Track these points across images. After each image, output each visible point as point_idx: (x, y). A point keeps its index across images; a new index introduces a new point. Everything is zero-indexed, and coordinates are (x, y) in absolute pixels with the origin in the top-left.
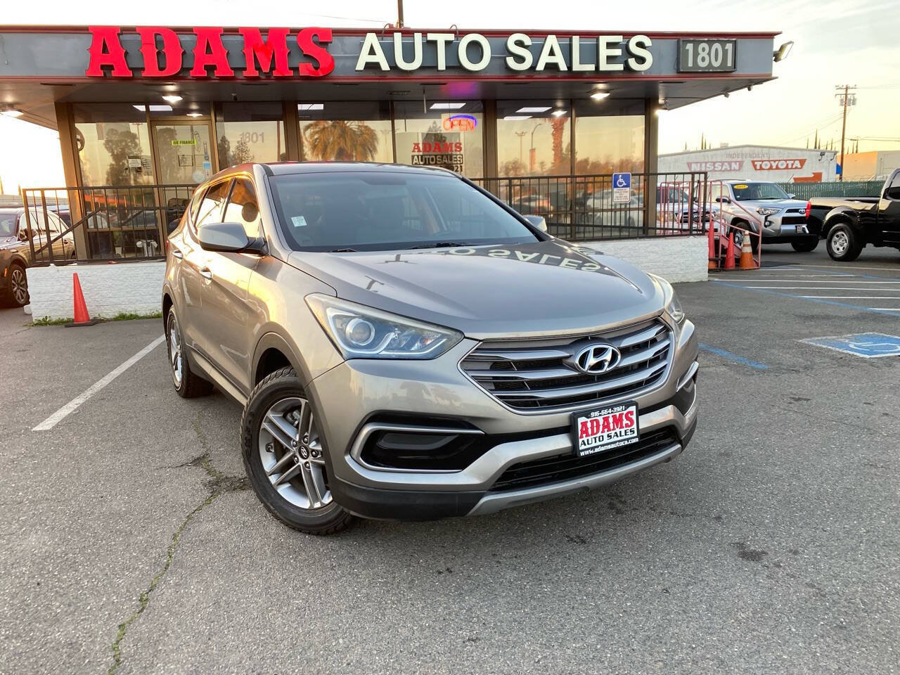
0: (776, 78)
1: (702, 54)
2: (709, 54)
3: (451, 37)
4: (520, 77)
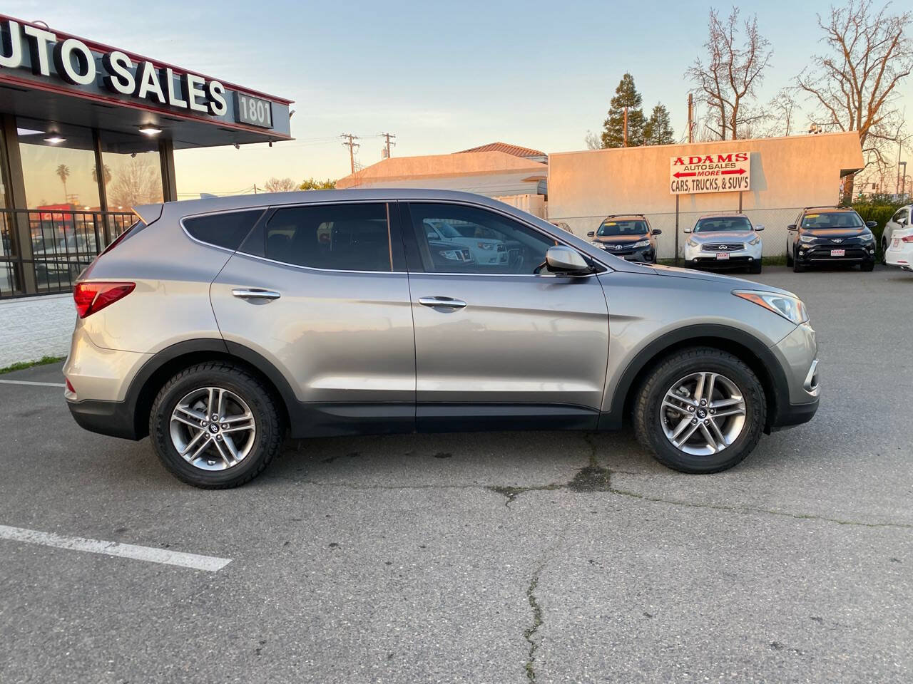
0: (294, 139)
1: (252, 109)
2: (256, 110)
3: (53, 38)
4: (122, 101)
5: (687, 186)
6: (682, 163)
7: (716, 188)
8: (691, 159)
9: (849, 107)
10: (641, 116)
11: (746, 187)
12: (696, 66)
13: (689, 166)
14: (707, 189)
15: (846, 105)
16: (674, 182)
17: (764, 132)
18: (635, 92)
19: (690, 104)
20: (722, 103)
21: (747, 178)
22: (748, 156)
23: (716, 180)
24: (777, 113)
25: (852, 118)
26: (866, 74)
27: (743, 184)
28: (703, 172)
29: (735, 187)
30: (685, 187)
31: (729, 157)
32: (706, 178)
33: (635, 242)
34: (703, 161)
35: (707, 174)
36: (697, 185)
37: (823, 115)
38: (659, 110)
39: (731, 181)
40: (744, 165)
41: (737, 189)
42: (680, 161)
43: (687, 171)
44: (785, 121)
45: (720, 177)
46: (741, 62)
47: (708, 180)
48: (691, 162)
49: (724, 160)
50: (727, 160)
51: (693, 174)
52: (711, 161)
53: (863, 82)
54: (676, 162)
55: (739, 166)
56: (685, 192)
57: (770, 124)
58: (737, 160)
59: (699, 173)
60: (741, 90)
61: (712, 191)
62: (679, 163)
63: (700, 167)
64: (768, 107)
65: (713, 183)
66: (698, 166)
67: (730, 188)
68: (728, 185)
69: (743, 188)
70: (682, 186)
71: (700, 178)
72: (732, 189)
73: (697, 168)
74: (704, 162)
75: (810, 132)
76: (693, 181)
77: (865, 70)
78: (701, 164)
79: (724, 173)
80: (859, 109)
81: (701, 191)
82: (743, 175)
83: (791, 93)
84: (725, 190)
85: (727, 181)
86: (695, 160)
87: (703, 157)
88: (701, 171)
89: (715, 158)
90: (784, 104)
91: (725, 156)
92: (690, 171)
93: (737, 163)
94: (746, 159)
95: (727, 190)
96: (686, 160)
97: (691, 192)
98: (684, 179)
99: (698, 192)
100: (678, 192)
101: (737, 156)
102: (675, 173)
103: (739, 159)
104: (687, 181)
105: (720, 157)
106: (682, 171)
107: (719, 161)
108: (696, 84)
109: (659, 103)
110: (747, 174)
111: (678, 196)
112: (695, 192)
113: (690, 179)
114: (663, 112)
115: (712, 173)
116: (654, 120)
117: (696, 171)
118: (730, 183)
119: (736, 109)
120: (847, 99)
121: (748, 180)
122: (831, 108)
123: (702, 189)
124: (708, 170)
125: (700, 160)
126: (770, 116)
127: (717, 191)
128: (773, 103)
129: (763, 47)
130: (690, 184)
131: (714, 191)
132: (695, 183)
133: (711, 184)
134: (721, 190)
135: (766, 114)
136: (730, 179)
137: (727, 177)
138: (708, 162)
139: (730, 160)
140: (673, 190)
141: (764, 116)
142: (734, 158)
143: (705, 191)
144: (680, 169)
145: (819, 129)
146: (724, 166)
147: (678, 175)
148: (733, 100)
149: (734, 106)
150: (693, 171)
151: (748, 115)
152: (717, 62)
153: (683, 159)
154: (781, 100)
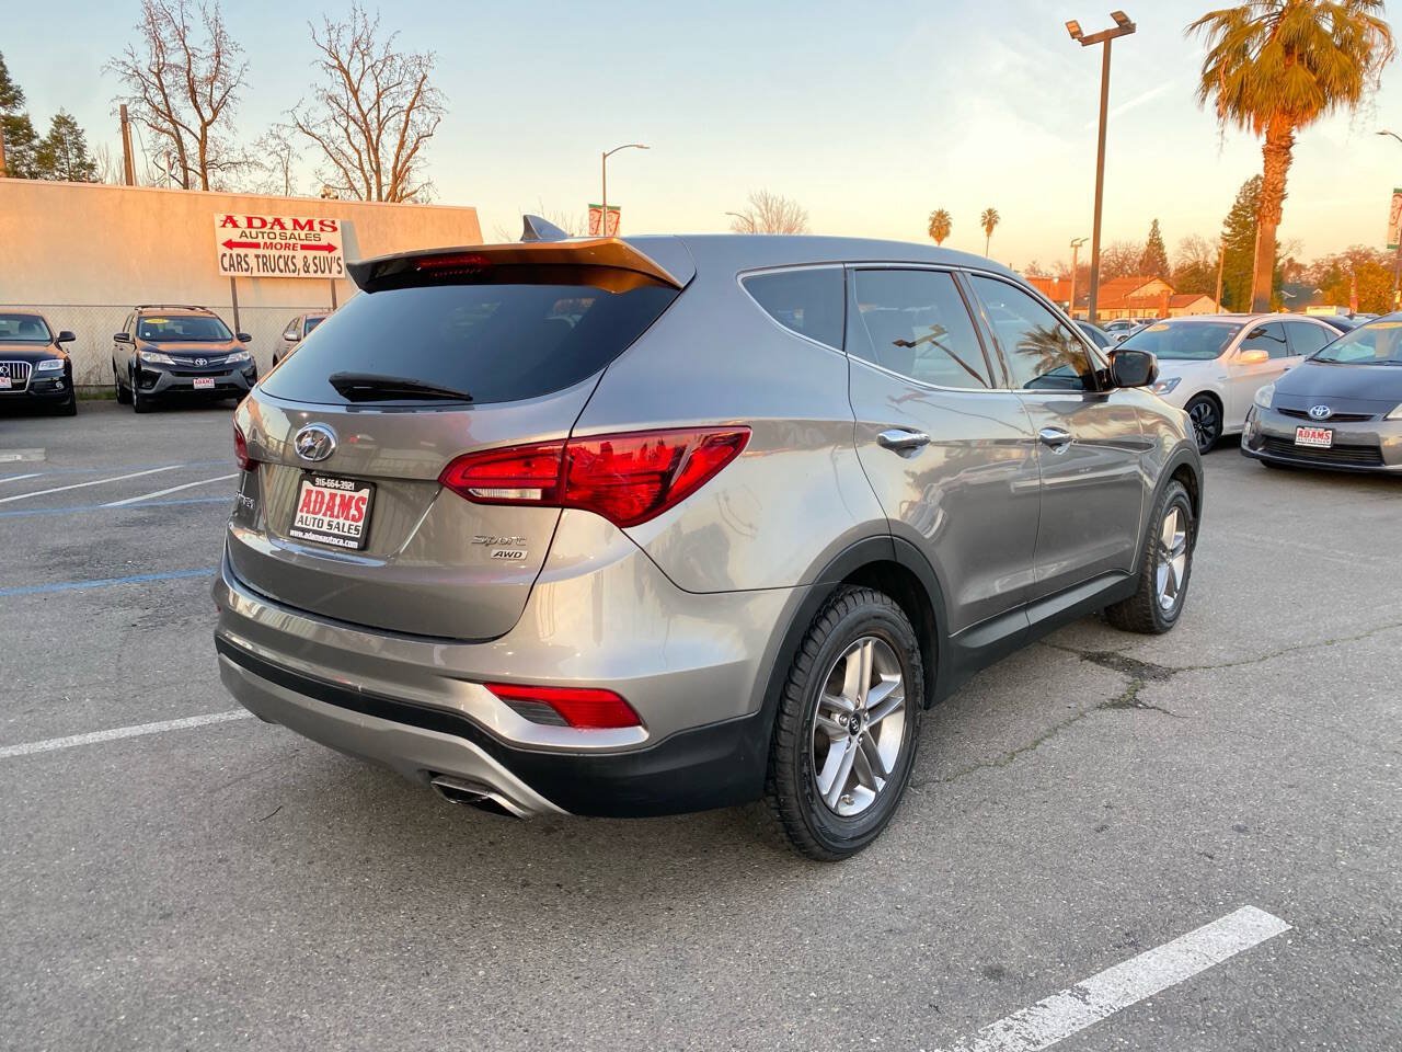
5: (247, 263)
6: (235, 225)
7: (294, 271)
8: (250, 220)
9: (362, 169)
10: (29, 127)
11: (340, 272)
12: (129, 60)
13: (247, 231)
14: (281, 271)
15: (356, 164)
16: (224, 255)
17: (250, 187)
18: (9, 81)
19: (124, 122)
20: (177, 130)
21: (339, 258)
22: (338, 225)
23: (294, 257)
24: (268, 161)
25: (368, 184)
26: (381, 126)
27: (335, 268)
28: (271, 244)
29: (323, 272)
30: (245, 266)
31: (310, 223)
32: (277, 253)
33: (226, 354)
34: (269, 226)
35: (279, 247)
36: (264, 264)
37: (332, 173)
38: (61, 121)
39: (317, 261)
40: (334, 238)
41: (327, 274)
42: (230, 220)
43: (244, 240)
44: (282, 175)
45: (300, 254)
46: (202, 69)
47: (280, 257)
48: (250, 225)
49: (302, 228)
50: (307, 228)
51: (257, 246)
52: (282, 227)
53: (378, 136)
54: (225, 222)
55: (327, 238)
56: (244, 274)
57: (259, 176)
58: (322, 230)
59: (265, 243)
60: (208, 115)
61: (288, 275)
62: (229, 225)
63: (266, 235)
64: (252, 148)
65: (290, 263)
66: (263, 233)
67: (316, 272)
68: (312, 268)
69: (334, 274)
70: (239, 263)
71: (267, 252)
72: (319, 274)
73: (260, 235)
74: (272, 228)
75: (323, 197)
76: (257, 256)
77: (378, 119)
78: (266, 230)
79: (304, 247)
80: (378, 172)
81: (270, 274)
82: (332, 254)
83: (285, 133)
84: (307, 275)
85: (310, 261)
86: (256, 223)
87: (270, 219)
88: (269, 241)
89: (289, 224)
90: (279, 148)
91: (303, 221)
92: (250, 240)
93: (323, 235)
94: (335, 229)
95: (312, 275)
96: (242, 222)
97: (255, 274)
98: (242, 251)
99: (266, 274)
100: (232, 273)
101: (321, 223)
102: (225, 240)
103: (326, 228)
104: (246, 256)
105: (296, 222)
106: (236, 239)
107: (295, 229)
108: (129, 90)
109: (62, 109)
110: (338, 253)
111: (233, 279)
112: (262, 274)
113: (252, 252)
114: (72, 128)
115: (287, 246)
116: (57, 140)
117: (260, 240)
118: (316, 265)
119: (203, 142)
120: (357, 156)
121: (341, 262)
122: (341, 166)
123: (273, 271)
124: (278, 240)
125: (264, 224)
126: (260, 165)
127: (296, 275)
128: (261, 144)
129: (233, 52)
130: (252, 262)
131: (292, 275)
132: (260, 260)
133: (286, 264)
134: (303, 274)
135: (251, 160)
136: (315, 258)
137: (311, 254)
138: (277, 228)
139: (311, 228)
140: (225, 270)
141: (251, 163)
142: (317, 226)
143: (277, 274)
144: (234, 235)
145: (335, 194)
146: (303, 237)
147: (230, 244)
148: (196, 126)
149: (200, 138)
150: (254, 241)
151: (224, 158)
152: (161, 60)
153: (235, 218)
154: (273, 142)
